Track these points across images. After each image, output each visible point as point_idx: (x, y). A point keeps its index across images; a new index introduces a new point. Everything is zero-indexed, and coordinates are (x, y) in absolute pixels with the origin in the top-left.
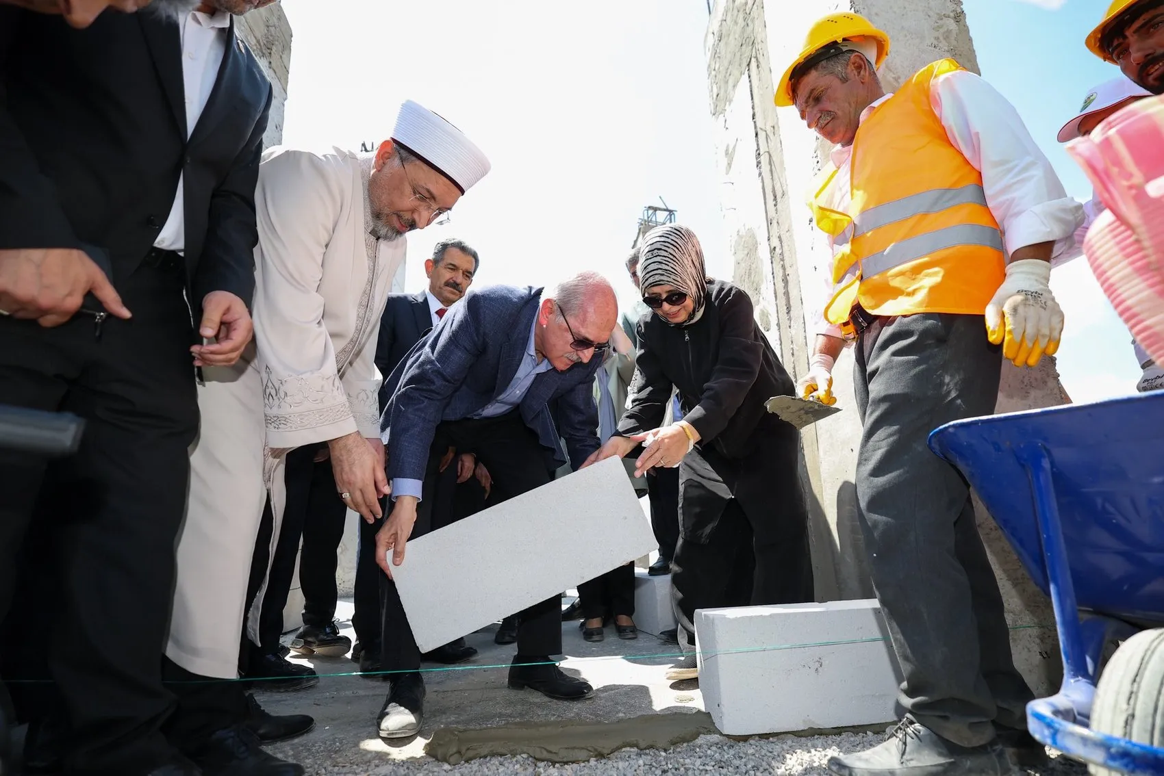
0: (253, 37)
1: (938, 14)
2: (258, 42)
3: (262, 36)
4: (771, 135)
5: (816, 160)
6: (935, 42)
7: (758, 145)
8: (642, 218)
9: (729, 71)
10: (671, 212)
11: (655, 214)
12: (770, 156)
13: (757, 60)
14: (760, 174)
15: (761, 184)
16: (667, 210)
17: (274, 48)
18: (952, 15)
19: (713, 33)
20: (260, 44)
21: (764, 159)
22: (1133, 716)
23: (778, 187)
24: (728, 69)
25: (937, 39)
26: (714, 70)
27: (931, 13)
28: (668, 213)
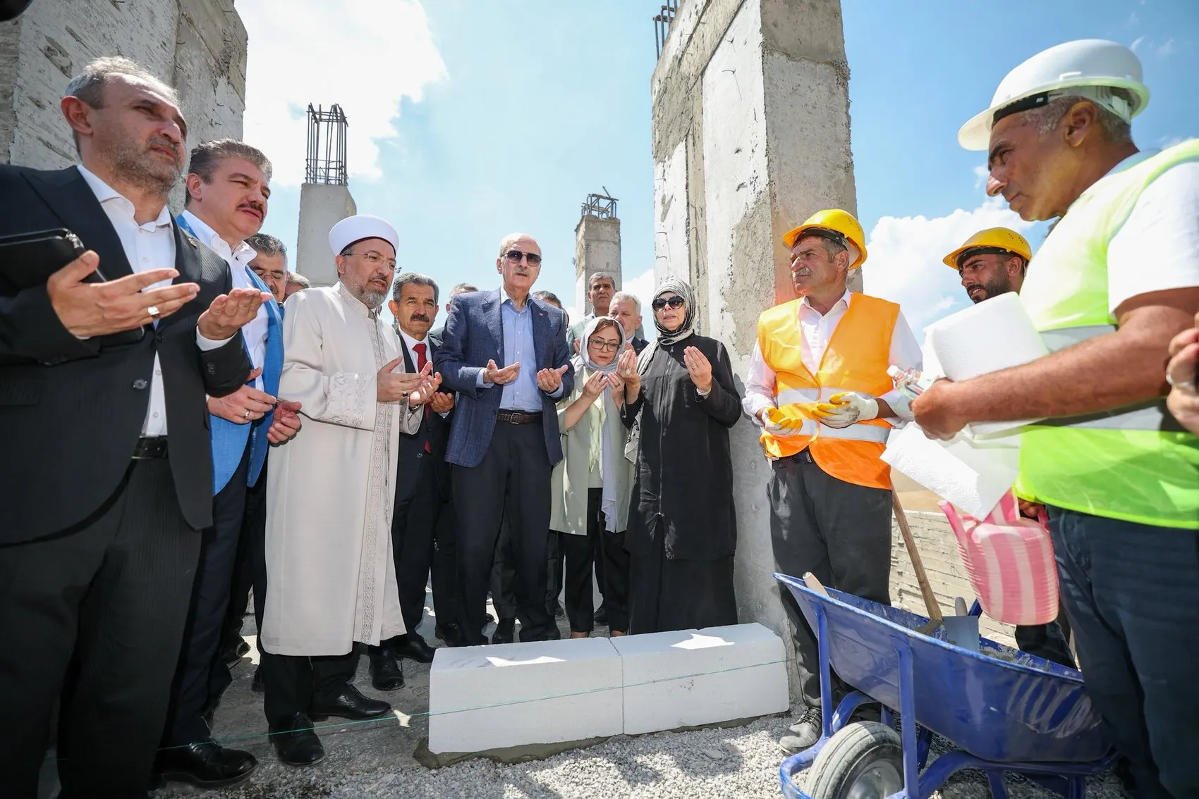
0: (212, 58)
1: (832, 164)
2: (217, 61)
3: (221, 53)
4: (699, 214)
5: (730, 264)
6: (828, 191)
7: (688, 214)
8: (586, 202)
9: (671, 128)
10: (613, 201)
11: (598, 201)
12: (697, 230)
13: (694, 137)
14: (688, 242)
15: (688, 252)
16: (609, 198)
17: (232, 62)
18: (843, 165)
19: (659, 81)
20: (219, 64)
21: (693, 234)
22: (822, 776)
23: (701, 263)
24: (669, 125)
25: (829, 187)
26: (658, 116)
27: (828, 164)
28: (610, 201)
